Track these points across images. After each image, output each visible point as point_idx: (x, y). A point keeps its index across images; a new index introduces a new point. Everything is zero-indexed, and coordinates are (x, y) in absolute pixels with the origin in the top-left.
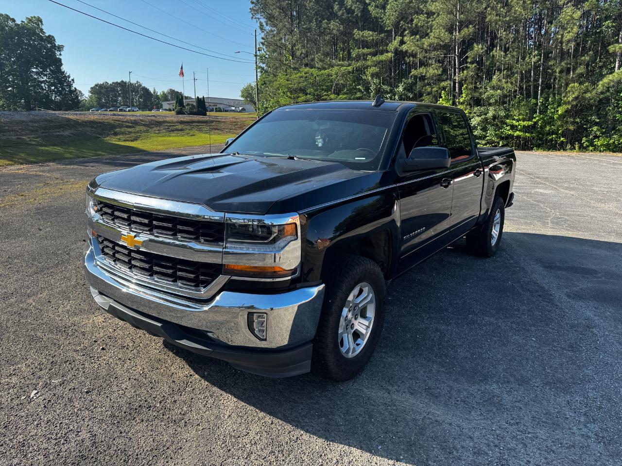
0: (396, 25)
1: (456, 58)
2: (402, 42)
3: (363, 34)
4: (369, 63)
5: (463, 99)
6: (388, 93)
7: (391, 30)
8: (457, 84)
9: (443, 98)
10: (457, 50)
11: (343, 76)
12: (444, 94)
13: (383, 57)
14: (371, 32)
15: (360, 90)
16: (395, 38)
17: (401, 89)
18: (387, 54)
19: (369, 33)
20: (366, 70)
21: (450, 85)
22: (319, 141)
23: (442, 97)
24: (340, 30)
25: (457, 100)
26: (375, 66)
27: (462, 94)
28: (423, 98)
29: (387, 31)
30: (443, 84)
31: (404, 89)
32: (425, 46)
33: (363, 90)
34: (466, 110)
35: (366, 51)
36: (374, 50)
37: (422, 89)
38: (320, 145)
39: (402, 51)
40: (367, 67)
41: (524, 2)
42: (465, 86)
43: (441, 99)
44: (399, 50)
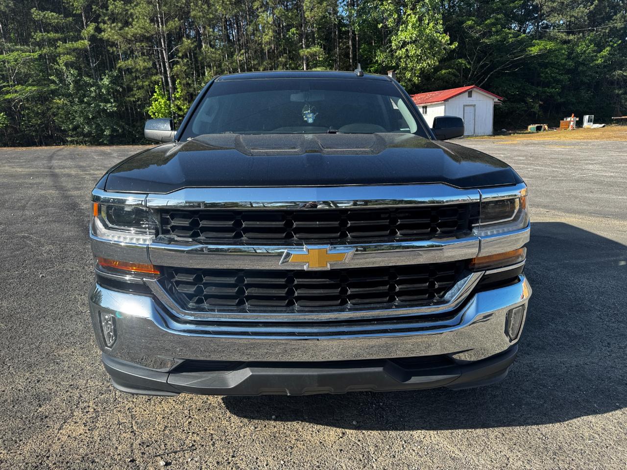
0: (88, 9)
1: (164, 52)
2: (98, 30)
3: (45, 15)
4: (60, 50)
5: (179, 94)
6: (92, 86)
7: (80, 15)
8: (169, 79)
9: (158, 93)
10: (163, 44)
11: (24, 63)
12: (158, 88)
13: (79, 44)
14: (55, 14)
15: (53, 82)
16: (86, 23)
17: (106, 81)
18: (82, 41)
19: (52, 16)
20: (58, 58)
21: (162, 79)
22: (308, 116)
23: (156, 92)
24: (9, 7)
25: (173, 96)
26: (68, 54)
27: (177, 89)
28: (134, 92)
29: (75, 15)
30: (154, 78)
31: (111, 82)
32: (129, 36)
33: (57, 82)
34: (183, 106)
35: (52, 35)
36: (63, 36)
37: (131, 83)
38: (310, 121)
39: (101, 40)
40: (59, 55)
41: (223, 2)
42: (178, 81)
43: (155, 94)
44: (99, 37)
